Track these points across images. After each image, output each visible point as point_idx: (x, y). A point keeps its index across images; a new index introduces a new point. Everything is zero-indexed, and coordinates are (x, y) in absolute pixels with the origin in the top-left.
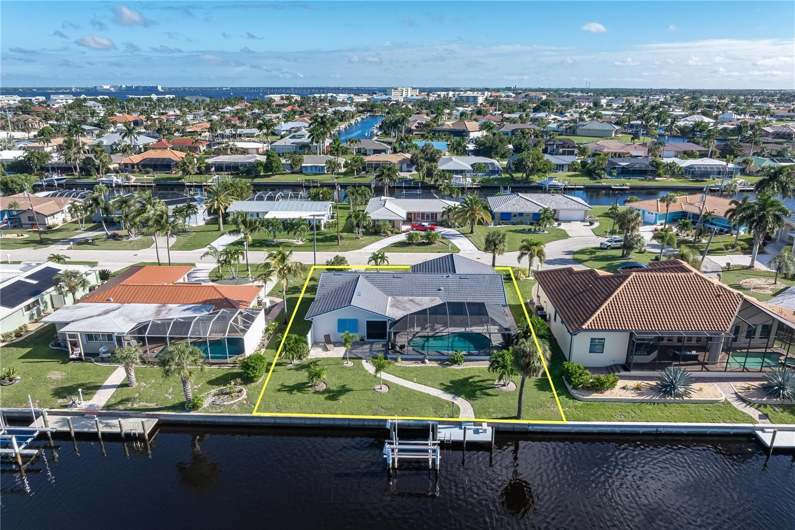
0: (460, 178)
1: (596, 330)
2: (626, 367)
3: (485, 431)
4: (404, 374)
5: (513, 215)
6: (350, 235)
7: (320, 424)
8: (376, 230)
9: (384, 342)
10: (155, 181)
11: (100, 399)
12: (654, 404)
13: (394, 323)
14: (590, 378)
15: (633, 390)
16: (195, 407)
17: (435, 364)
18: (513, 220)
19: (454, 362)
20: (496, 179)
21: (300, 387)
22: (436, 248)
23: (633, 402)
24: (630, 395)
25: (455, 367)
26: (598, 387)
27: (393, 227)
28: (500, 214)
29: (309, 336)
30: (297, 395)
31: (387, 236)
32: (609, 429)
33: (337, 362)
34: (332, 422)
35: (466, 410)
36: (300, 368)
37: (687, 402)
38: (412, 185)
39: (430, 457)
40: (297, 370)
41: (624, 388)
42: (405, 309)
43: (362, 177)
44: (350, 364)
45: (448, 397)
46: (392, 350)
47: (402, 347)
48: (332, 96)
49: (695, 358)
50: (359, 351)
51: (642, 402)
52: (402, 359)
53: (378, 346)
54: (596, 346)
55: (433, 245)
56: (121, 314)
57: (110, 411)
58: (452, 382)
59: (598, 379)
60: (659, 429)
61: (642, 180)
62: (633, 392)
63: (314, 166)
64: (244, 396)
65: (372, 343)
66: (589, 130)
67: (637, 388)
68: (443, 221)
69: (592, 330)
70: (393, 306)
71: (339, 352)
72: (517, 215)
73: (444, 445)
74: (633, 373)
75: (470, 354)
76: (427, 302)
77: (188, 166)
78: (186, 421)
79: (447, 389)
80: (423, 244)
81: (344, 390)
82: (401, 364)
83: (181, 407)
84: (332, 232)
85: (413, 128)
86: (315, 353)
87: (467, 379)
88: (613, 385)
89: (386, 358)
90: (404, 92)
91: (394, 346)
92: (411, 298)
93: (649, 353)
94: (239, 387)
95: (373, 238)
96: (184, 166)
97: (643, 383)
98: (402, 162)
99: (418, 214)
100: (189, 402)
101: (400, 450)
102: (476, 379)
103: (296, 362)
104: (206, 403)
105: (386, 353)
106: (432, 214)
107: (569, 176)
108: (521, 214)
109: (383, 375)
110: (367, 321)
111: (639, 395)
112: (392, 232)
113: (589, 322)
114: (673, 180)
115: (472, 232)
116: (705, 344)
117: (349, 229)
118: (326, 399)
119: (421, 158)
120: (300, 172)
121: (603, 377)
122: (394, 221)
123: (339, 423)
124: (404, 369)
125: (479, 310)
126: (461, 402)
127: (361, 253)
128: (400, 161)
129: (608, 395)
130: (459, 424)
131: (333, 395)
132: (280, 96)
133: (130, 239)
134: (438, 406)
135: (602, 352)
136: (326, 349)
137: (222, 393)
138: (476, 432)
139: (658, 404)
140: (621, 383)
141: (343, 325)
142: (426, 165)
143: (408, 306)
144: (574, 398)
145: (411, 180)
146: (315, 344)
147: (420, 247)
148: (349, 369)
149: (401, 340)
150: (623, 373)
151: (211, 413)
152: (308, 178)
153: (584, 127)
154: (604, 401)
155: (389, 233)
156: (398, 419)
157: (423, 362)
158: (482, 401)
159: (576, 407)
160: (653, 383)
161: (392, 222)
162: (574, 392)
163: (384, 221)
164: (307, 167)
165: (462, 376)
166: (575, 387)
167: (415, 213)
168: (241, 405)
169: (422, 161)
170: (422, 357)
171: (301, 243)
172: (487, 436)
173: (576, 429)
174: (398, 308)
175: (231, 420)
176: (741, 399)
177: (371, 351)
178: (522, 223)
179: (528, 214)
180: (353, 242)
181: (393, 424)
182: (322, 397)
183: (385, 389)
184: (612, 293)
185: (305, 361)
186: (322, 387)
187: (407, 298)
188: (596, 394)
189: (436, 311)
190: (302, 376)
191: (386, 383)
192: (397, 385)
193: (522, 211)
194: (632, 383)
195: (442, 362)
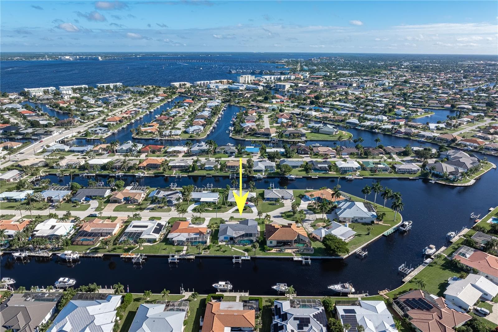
1: (271, 239)
2: (276, 246)
4: (236, 248)
5: (270, 198)
6: (224, 207)
7: (222, 256)
8: (231, 205)
10: (154, 174)
11: (184, 252)
12: (278, 253)
13: (235, 238)
14: (268, 248)
16: (201, 254)
17: (242, 246)
18: (270, 200)
19: (245, 245)
20: (273, 173)
21: (218, 250)
22: (247, 211)
24: (275, 252)
28: (266, 199)
30: (218, 252)
31: (234, 206)
32: (270, 257)
33: (224, 245)
34: (224, 256)
35: (246, 254)
36: (218, 246)
37: (284, 253)
39: (240, 262)
42: (237, 234)
43: (226, 172)
44: (227, 246)
45: (244, 252)
46: (234, 243)
48: (207, 83)
49: (290, 244)
50: (228, 243)
53: (232, 242)
54: (271, 242)
56: (182, 236)
57: (186, 254)
58: (245, 249)
60: (277, 257)
61: (324, 173)
66: (324, 131)
70: (235, 234)
71: (224, 243)
73: (242, 260)
75: (249, 243)
76: (242, 233)
78: (200, 256)
79: (244, 251)
81: (226, 251)
82: (236, 246)
83: (199, 254)
84: (219, 205)
85: (247, 130)
86: (220, 243)
88: (272, 250)
90: (246, 78)
93: (281, 244)
94: (208, 250)
95: (230, 208)
97: (278, 249)
101: (235, 260)
102: (249, 248)
104: (203, 253)
107: (300, 171)
108: (272, 198)
109: (233, 248)
110: (230, 237)
113: (269, 238)
114: (335, 173)
115: (258, 205)
116: (291, 242)
117: (224, 204)
120: (204, 169)
121: (270, 248)
123: (226, 256)
125: (251, 235)
127: (227, 214)
129: (271, 251)
130: (245, 257)
131: (224, 252)
134: (242, 253)
135: (272, 244)
136: (222, 243)
137: (205, 251)
140: (274, 249)
141: (225, 238)
144: (265, 252)
146: (220, 241)
149: (236, 241)
151: (204, 255)
152: (207, 172)
156: (235, 256)
158: (249, 252)
159: (265, 254)
163: (233, 201)
164: (207, 167)
165: (247, 248)
166: (265, 250)
168: (209, 253)
170: (240, 244)
171: (211, 209)
172: (249, 258)
173: (264, 257)
175: (207, 256)
176: (294, 252)
177: (230, 243)
180: (225, 209)
182: (222, 252)
183: (233, 250)
185: (218, 245)
186: (222, 250)
187: (238, 232)
188: (269, 251)
189: (243, 236)
190: (218, 248)
191: (233, 249)
192: (235, 250)
193: (273, 197)
194: (276, 249)
195: (244, 245)
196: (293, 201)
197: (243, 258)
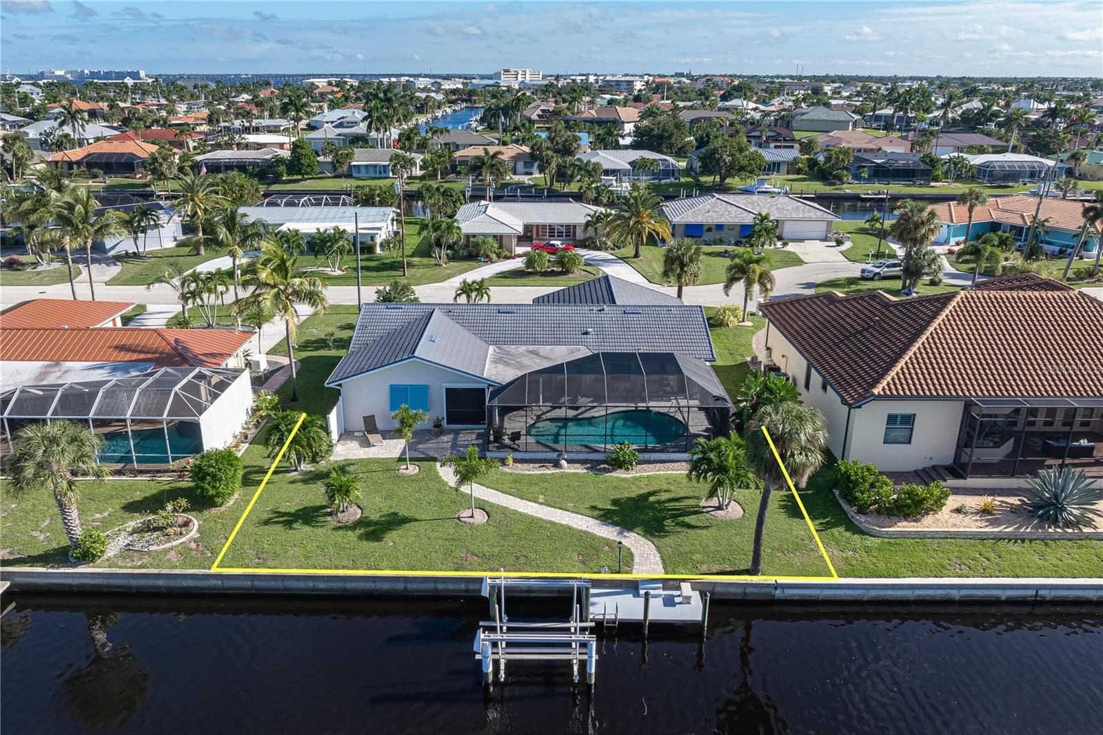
0: (612, 180)
1: (899, 398)
2: (957, 469)
3: (687, 600)
4: (518, 488)
5: (705, 228)
6: (425, 261)
7: (345, 589)
8: (471, 251)
9: (481, 429)
12: (1023, 541)
13: (499, 390)
14: (891, 492)
15: (976, 514)
16: (87, 556)
17: (579, 470)
18: (707, 236)
19: (618, 463)
20: (671, 185)
21: (308, 516)
22: (575, 280)
23: (982, 537)
24: (972, 525)
25: (620, 474)
26: (911, 508)
27: (501, 247)
28: (683, 227)
29: (333, 417)
30: (302, 530)
31: (490, 261)
32: (940, 593)
33: (387, 466)
34: (369, 586)
35: (645, 557)
36: (312, 478)
37: (1089, 537)
38: (533, 194)
39: (575, 657)
40: (305, 482)
41: (958, 511)
42: (520, 366)
43: (450, 182)
44: (413, 470)
45: (608, 532)
46: (495, 444)
47: (515, 436)
48: (407, 81)
49: (1088, 452)
50: (430, 447)
51: (998, 538)
52: (516, 461)
53: (469, 437)
54: (900, 428)
55: (571, 275)
58: (615, 502)
59: (910, 494)
60: (1041, 592)
61: (909, 186)
62: (978, 518)
63: (371, 165)
64: (194, 533)
65: (457, 432)
66: (812, 121)
67: (985, 511)
68: (586, 240)
69: (891, 398)
70: (498, 360)
71: (392, 448)
72: (714, 228)
74: (972, 482)
75: (646, 450)
77: (161, 165)
78: (70, 586)
79: (606, 517)
80: (553, 273)
81: (395, 521)
82: (513, 469)
83: (60, 556)
84: (394, 255)
85: (534, 117)
86: (345, 451)
87: (645, 497)
88: (939, 503)
89: (483, 457)
90: (520, 76)
91: (498, 438)
92: (531, 348)
93: (997, 445)
94: (182, 518)
95: (465, 264)
96: (154, 164)
97: (996, 501)
98: (516, 158)
99: (544, 226)
100: (77, 545)
101: (510, 644)
102: (665, 496)
103: (305, 467)
104: (112, 550)
105: (484, 448)
106: (568, 226)
108: (720, 227)
109: (476, 490)
110: (446, 389)
111: (992, 523)
112: (499, 256)
113: (884, 383)
114: (960, 185)
115: (637, 255)
117: (424, 251)
118: (360, 538)
119: (548, 148)
120: (349, 176)
122: (501, 237)
123: (386, 586)
124: (518, 479)
125: (664, 364)
126: (635, 542)
127: (444, 288)
128: (513, 158)
129: (928, 524)
130: (632, 587)
131: (374, 530)
132: (326, 80)
133: (39, 269)
134: (588, 548)
135: (910, 443)
136: (366, 443)
137: (148, 528)
138: (669, 602)
139: (1031, 541)
140: (953, 501)
141: (398, 394)
142: (556, 161)
143: (526, 361)
144: (862, 532)
145: (531, 187)
146: (346, 434)
147: (547, 278)
148: (411, 479)
149: (514, 425)
150: (953, 482)
151: (121, 567)
152: (361, 183)
153: (804, 117)
154: (923, 536)
155: (494, 256)
156: (505, 577)
157: (556, 464)
158: (678, 539)
159: (868, 550)
160: (1014, 501)
161: (499, 238)
162: (860, 519)
163: (485, 236)
164: (359, 166)
165: (635, 492)
166: (862, 510)
167: (538, 226)
168: (184, 552)
169: (550, 153)
170: (554, 455)
171: (338, 273)
172: (692, 610)
173: (873, 594)
174: (506, 364)
175: (161, 583)
177: (455, 445)
178: (721, 242)
179: (731, 227)
180: (430, 272)
181: (495, 589)
182: (352, 536)
183: (480, 517)
184: (924, 328)
185: (323, 465)
186: (354, 514)
187: (524, 348)
188: (905, 523)
190: (315, 494)
191: (482, 506)
192: (504, 511)
193: (722, 220)
194: (973, 502)
195: (594, 466)
196: (839, 243)
197: (606, 607)
